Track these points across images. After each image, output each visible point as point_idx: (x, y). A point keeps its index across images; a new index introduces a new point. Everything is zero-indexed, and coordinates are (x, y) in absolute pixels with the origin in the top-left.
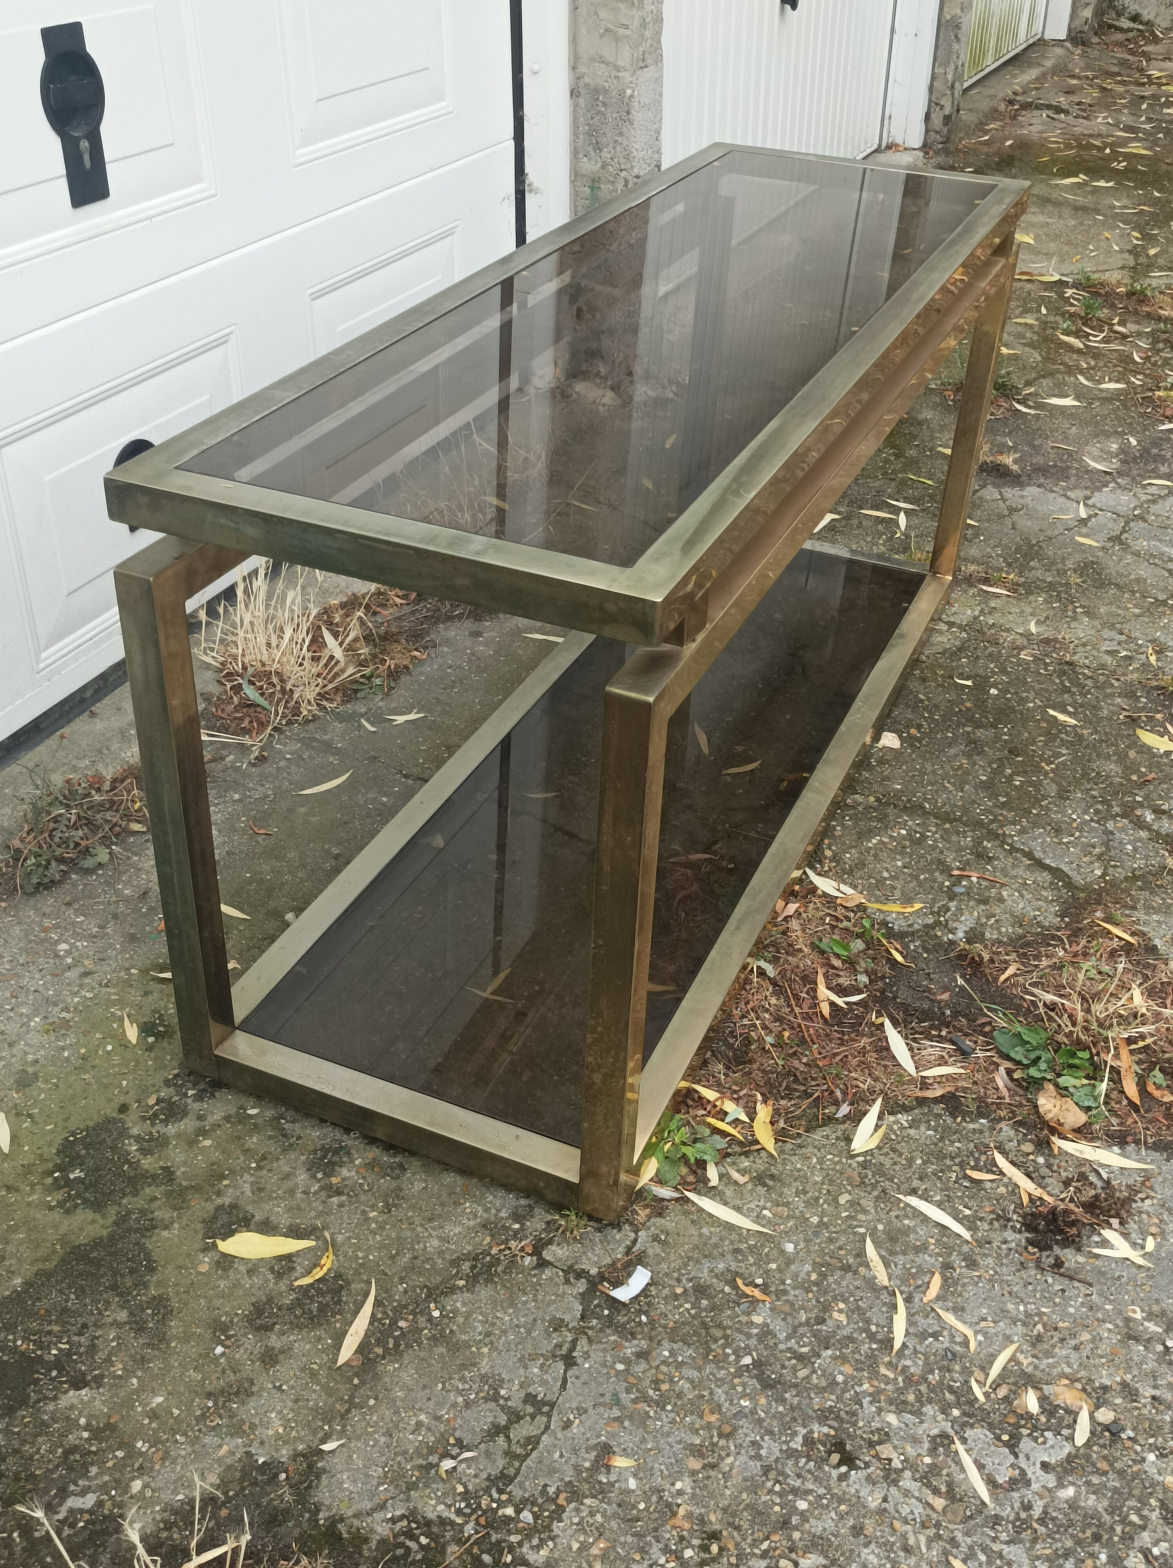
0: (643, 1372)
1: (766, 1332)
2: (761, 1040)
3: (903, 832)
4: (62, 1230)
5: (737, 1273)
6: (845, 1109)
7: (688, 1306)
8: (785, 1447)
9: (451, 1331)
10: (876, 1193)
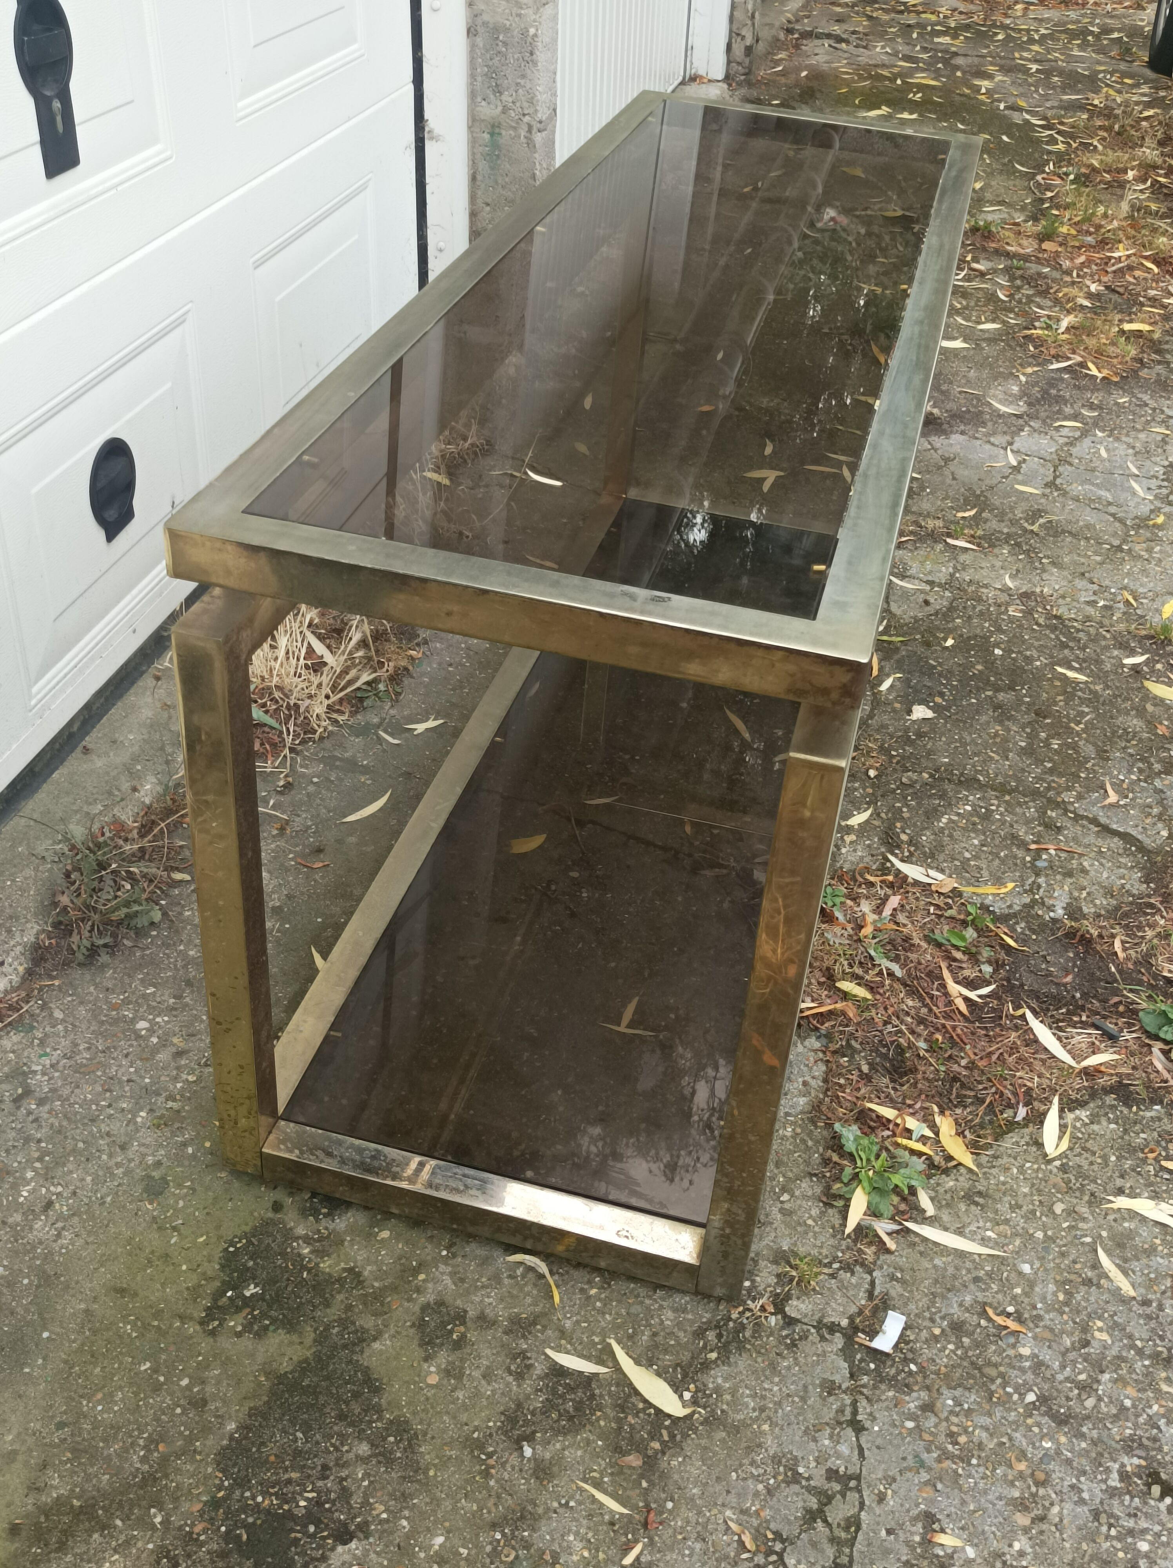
0: (936, 1426)
1: (1039, 1365)
2: (911, 1045)
3: (968, 808)
4: (260, 1358)
5: (985, 1304)
6: (1022, 1112)
7: (951, 1347)
8: (1104, 1487)
9: (723, 1411)
10: (1086, 1198)
